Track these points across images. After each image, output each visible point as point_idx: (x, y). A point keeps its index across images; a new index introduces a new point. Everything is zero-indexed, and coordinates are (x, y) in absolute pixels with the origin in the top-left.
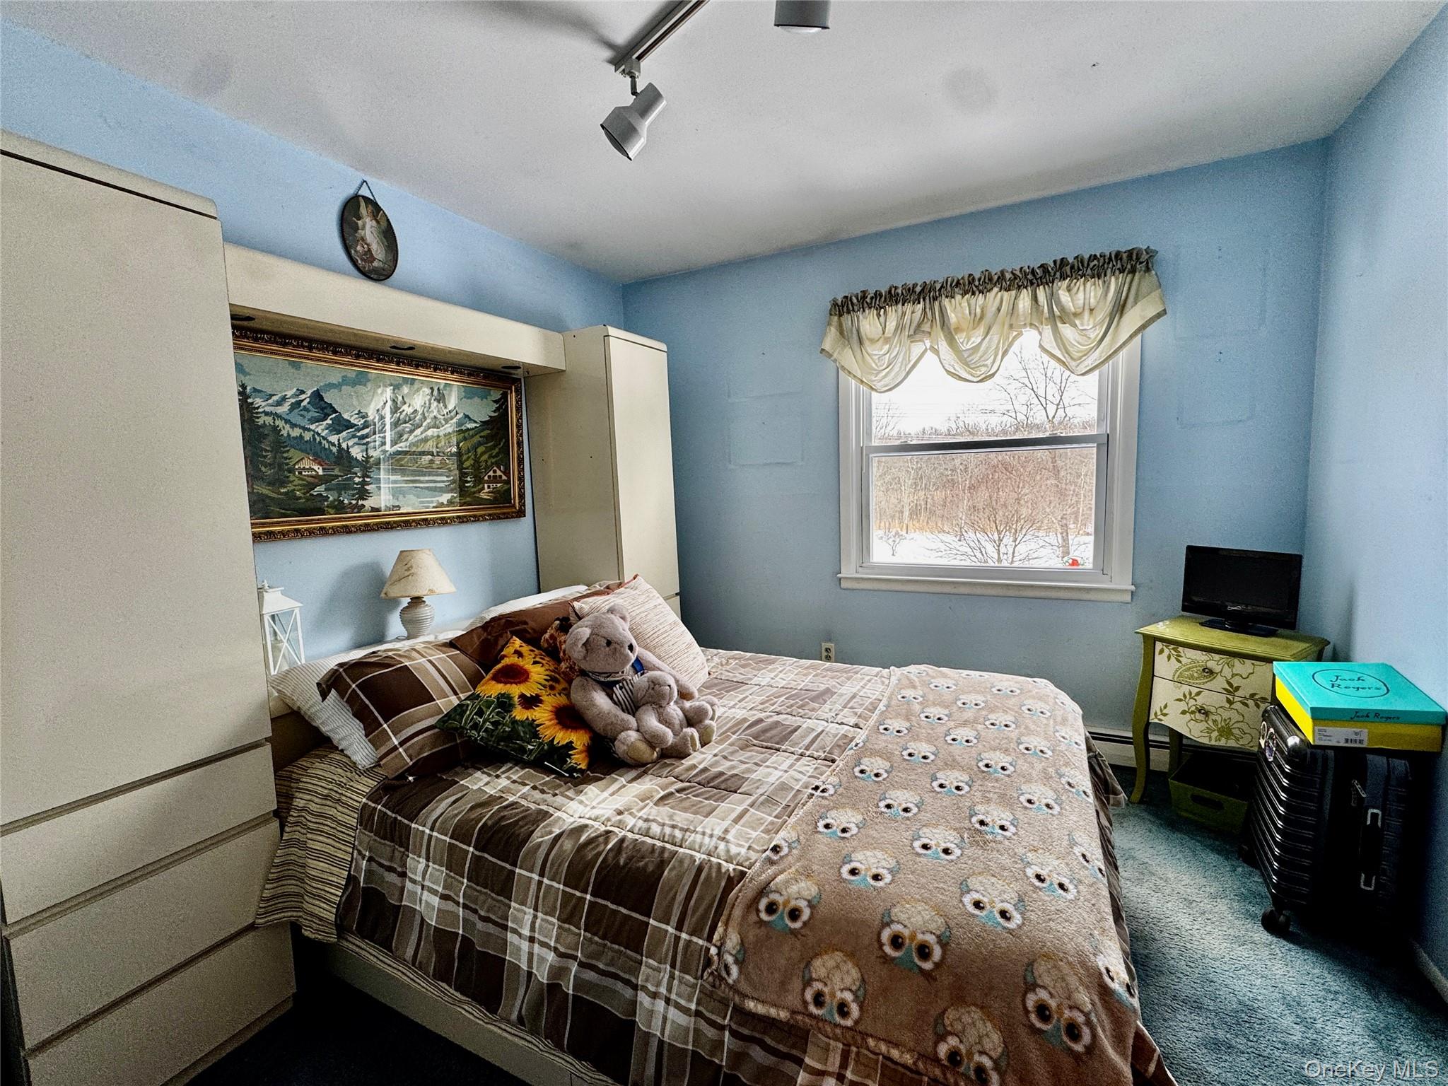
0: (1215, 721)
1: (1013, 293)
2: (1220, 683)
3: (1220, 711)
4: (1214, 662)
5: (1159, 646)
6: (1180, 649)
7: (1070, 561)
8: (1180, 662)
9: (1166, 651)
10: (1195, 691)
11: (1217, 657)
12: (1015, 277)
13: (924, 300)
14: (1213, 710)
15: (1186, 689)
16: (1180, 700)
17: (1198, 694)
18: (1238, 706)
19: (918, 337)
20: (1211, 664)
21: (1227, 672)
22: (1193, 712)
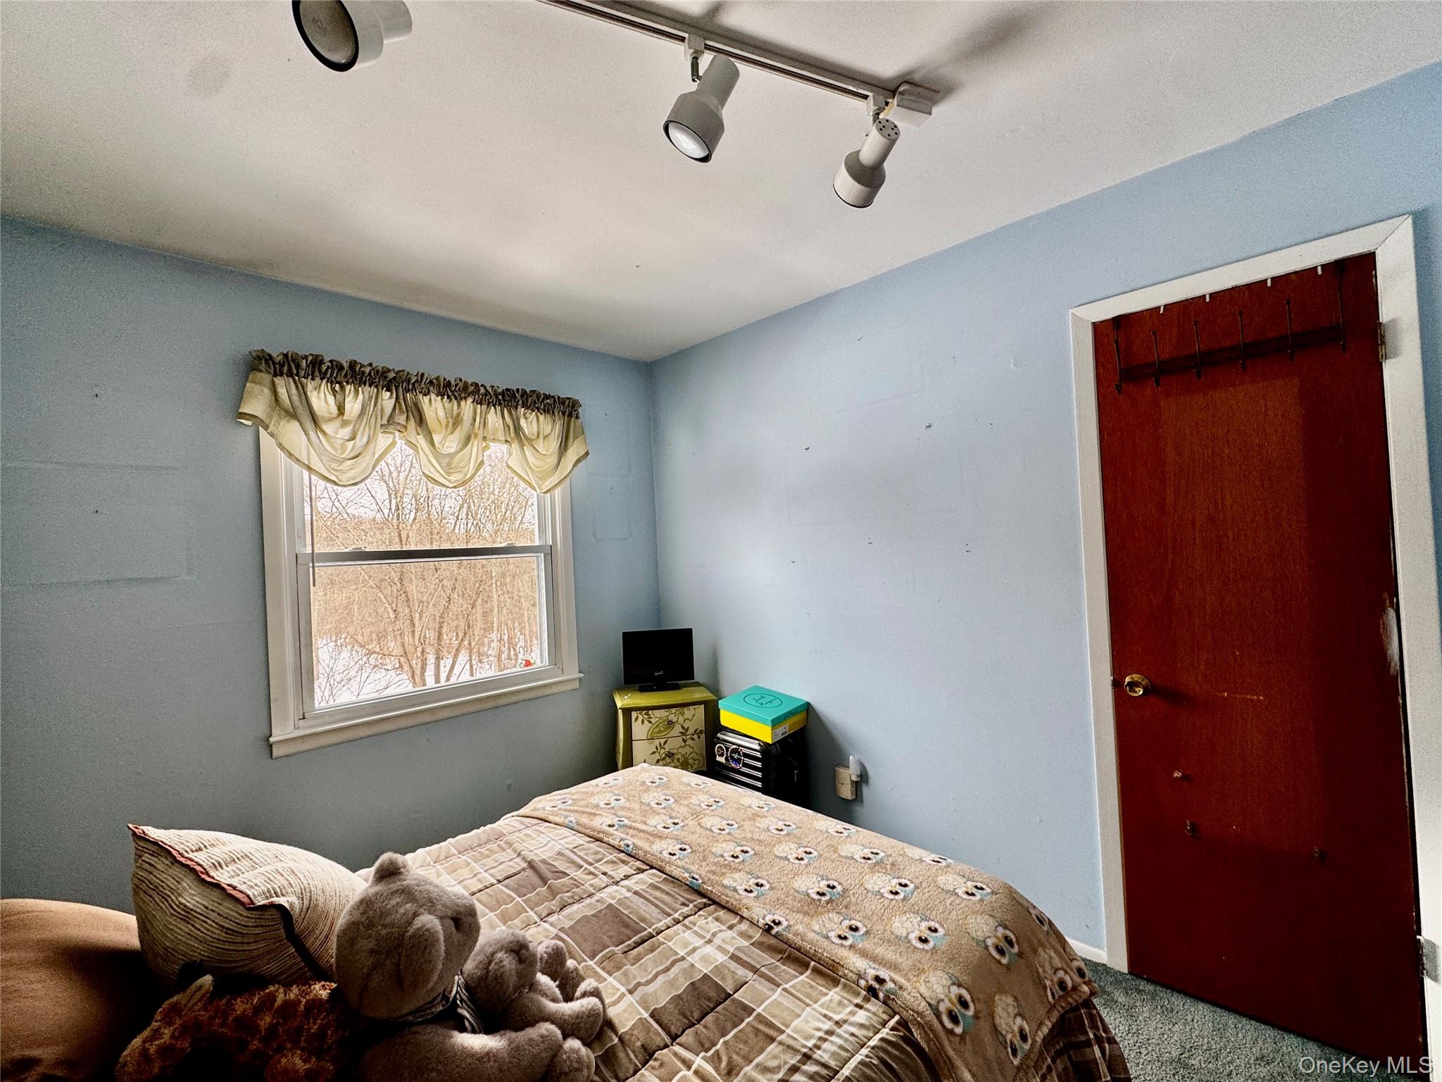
0: (678, 760)
1: (484, 407)
2: (678, 729)
3: (680, 750)
4: (672, 715)
5: (634, 714)
6: (650, 712)
7: (524, 662)
8: (650, 722)
9: (641, 718)
10: (662, 741)
11: (673, 710)
12: (487, 393)
13: (397, 388)
14: (675, 751)
15: (657, 742)
16: (654, 753)
17: (665, 743)
18: (689, 742)
19: (391, 429)
20: (672, 717)
21: (681, 719)
22: (664, 758)
